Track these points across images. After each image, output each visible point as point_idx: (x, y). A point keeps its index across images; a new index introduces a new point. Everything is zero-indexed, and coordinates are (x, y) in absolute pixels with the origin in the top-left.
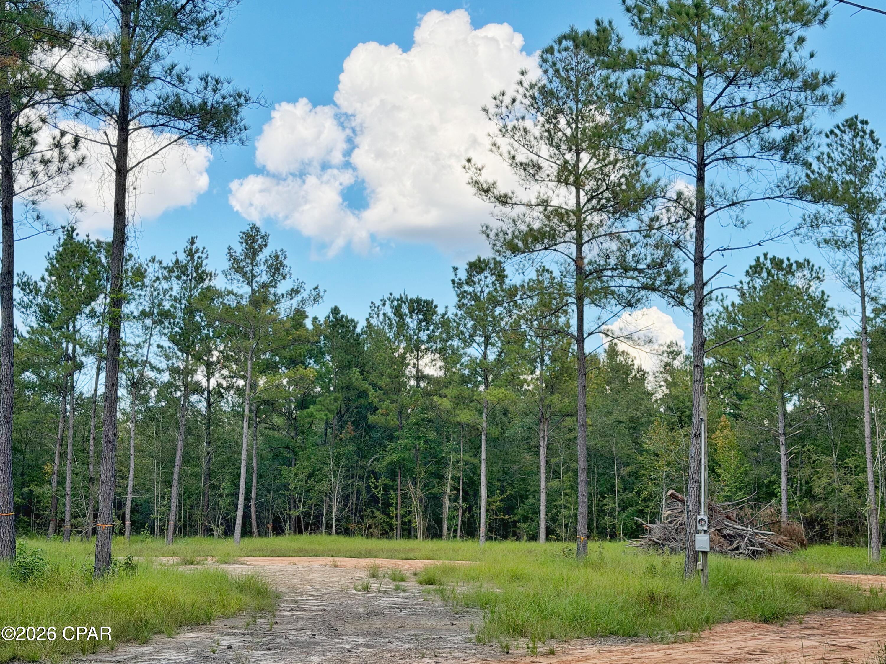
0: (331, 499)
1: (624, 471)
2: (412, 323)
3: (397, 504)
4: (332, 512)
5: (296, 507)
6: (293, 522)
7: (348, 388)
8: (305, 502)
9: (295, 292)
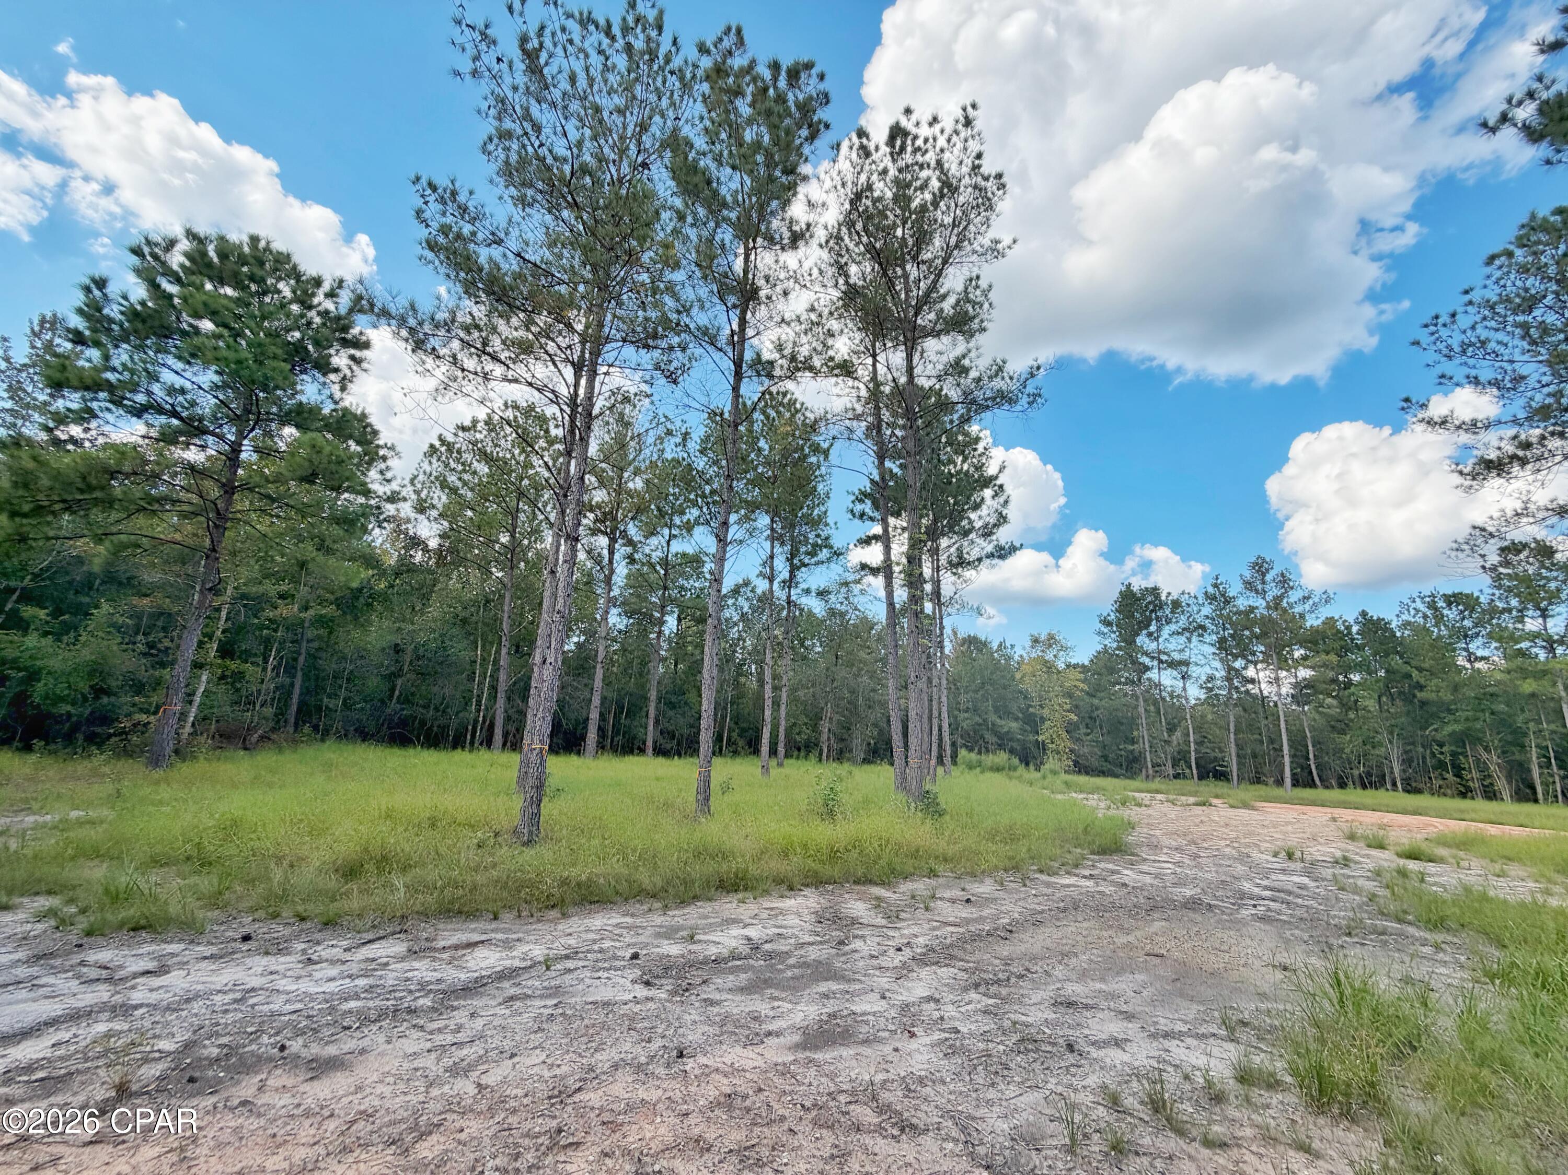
0: (1391, 762)
2: (1451, 613)
3: (1470, 768)
4: (1394, 773)
5: (1357, 768)
6: (1355, 778)
8: (1364, 764)
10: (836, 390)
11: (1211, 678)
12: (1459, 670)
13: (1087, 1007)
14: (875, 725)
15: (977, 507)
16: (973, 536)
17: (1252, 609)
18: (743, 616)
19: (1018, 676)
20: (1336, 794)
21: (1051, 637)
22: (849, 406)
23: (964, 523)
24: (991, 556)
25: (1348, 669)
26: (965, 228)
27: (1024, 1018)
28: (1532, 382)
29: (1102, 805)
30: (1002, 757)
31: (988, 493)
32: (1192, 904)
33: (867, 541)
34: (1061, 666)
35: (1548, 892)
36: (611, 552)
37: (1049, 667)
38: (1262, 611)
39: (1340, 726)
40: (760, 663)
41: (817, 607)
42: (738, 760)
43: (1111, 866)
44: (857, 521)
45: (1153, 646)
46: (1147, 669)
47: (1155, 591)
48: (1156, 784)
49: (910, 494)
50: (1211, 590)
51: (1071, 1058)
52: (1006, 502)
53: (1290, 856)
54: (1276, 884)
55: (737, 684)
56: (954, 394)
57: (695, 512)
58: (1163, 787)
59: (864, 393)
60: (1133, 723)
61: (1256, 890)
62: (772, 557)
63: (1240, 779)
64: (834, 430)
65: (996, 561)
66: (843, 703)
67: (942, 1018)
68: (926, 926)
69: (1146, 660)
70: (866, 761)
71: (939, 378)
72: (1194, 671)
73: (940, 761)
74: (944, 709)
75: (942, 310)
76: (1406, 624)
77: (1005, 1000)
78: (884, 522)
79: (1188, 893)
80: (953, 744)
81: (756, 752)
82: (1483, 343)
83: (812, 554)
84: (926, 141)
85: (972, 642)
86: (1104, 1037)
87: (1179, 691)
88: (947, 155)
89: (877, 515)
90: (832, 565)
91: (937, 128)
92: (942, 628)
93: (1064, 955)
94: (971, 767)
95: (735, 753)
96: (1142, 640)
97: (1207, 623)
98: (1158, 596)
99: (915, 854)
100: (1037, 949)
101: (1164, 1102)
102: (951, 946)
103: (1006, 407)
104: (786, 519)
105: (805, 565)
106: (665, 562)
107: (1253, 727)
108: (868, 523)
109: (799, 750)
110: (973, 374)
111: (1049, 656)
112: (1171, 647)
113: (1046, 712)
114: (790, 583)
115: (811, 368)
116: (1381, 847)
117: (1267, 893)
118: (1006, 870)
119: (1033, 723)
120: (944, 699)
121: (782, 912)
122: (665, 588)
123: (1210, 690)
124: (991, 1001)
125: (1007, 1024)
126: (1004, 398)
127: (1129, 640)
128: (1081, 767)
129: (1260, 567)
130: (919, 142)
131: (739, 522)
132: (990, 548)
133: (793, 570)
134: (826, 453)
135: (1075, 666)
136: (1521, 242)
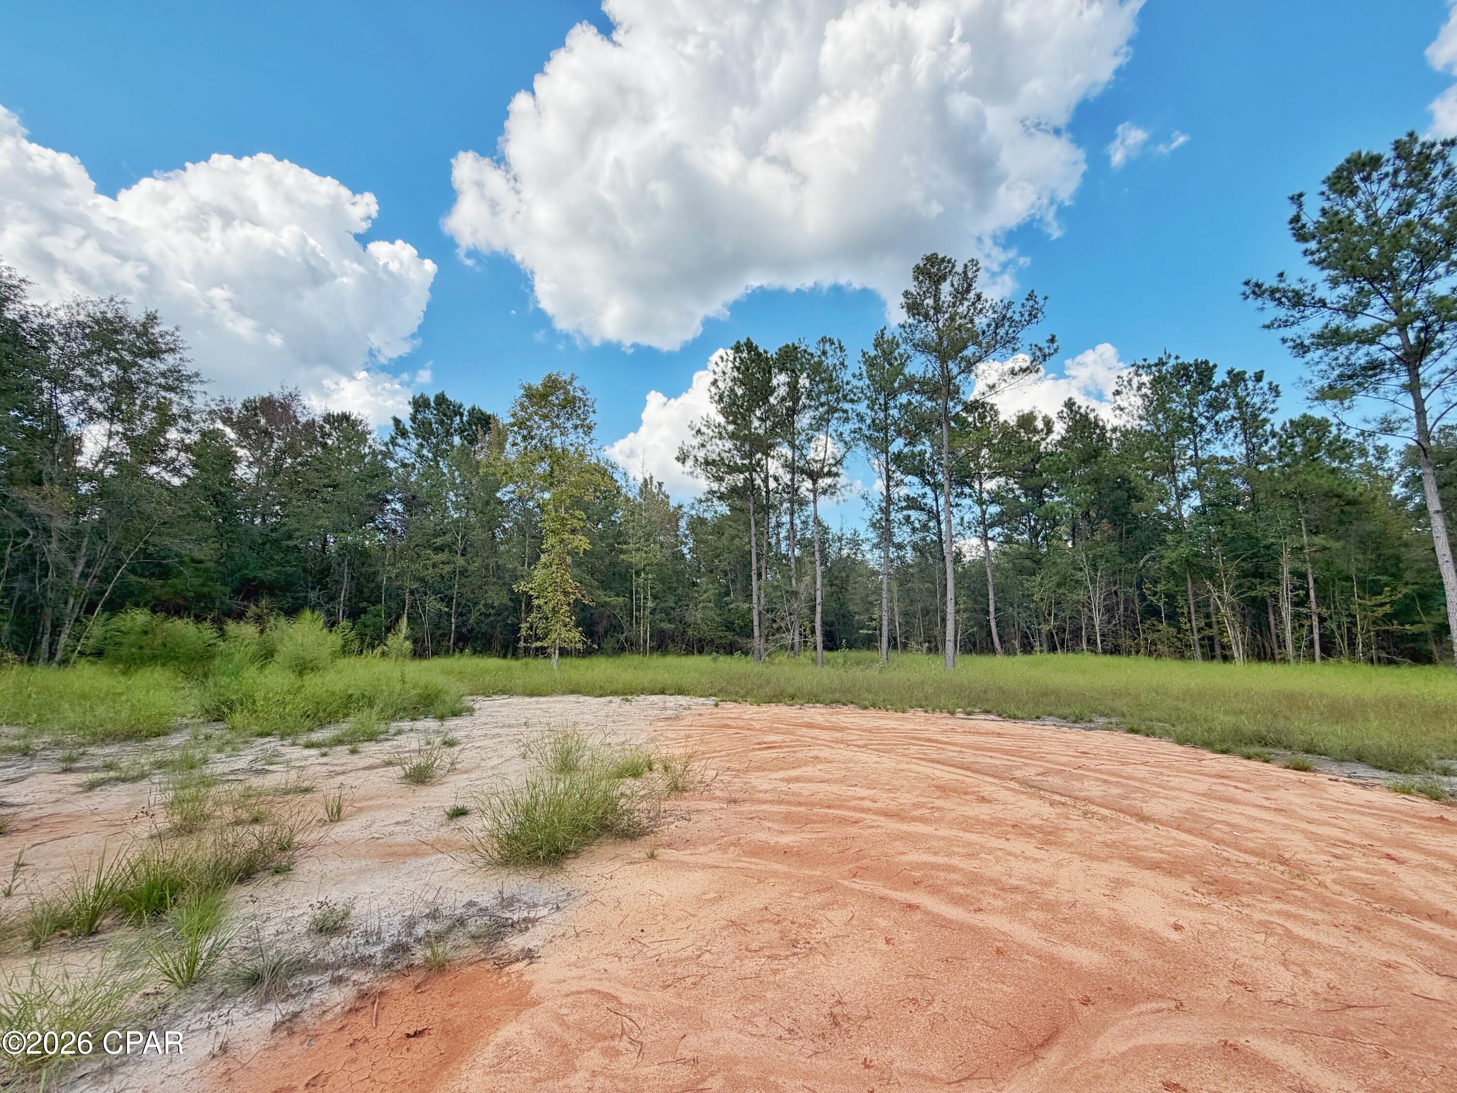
0: (1090, 610)
3: (1189, 613)
4: (1093, 626)
5: (1047, 621)
6: (1044, 637)
7: (1096, 481)
8: (1056, 615)
20: (1018, 661)
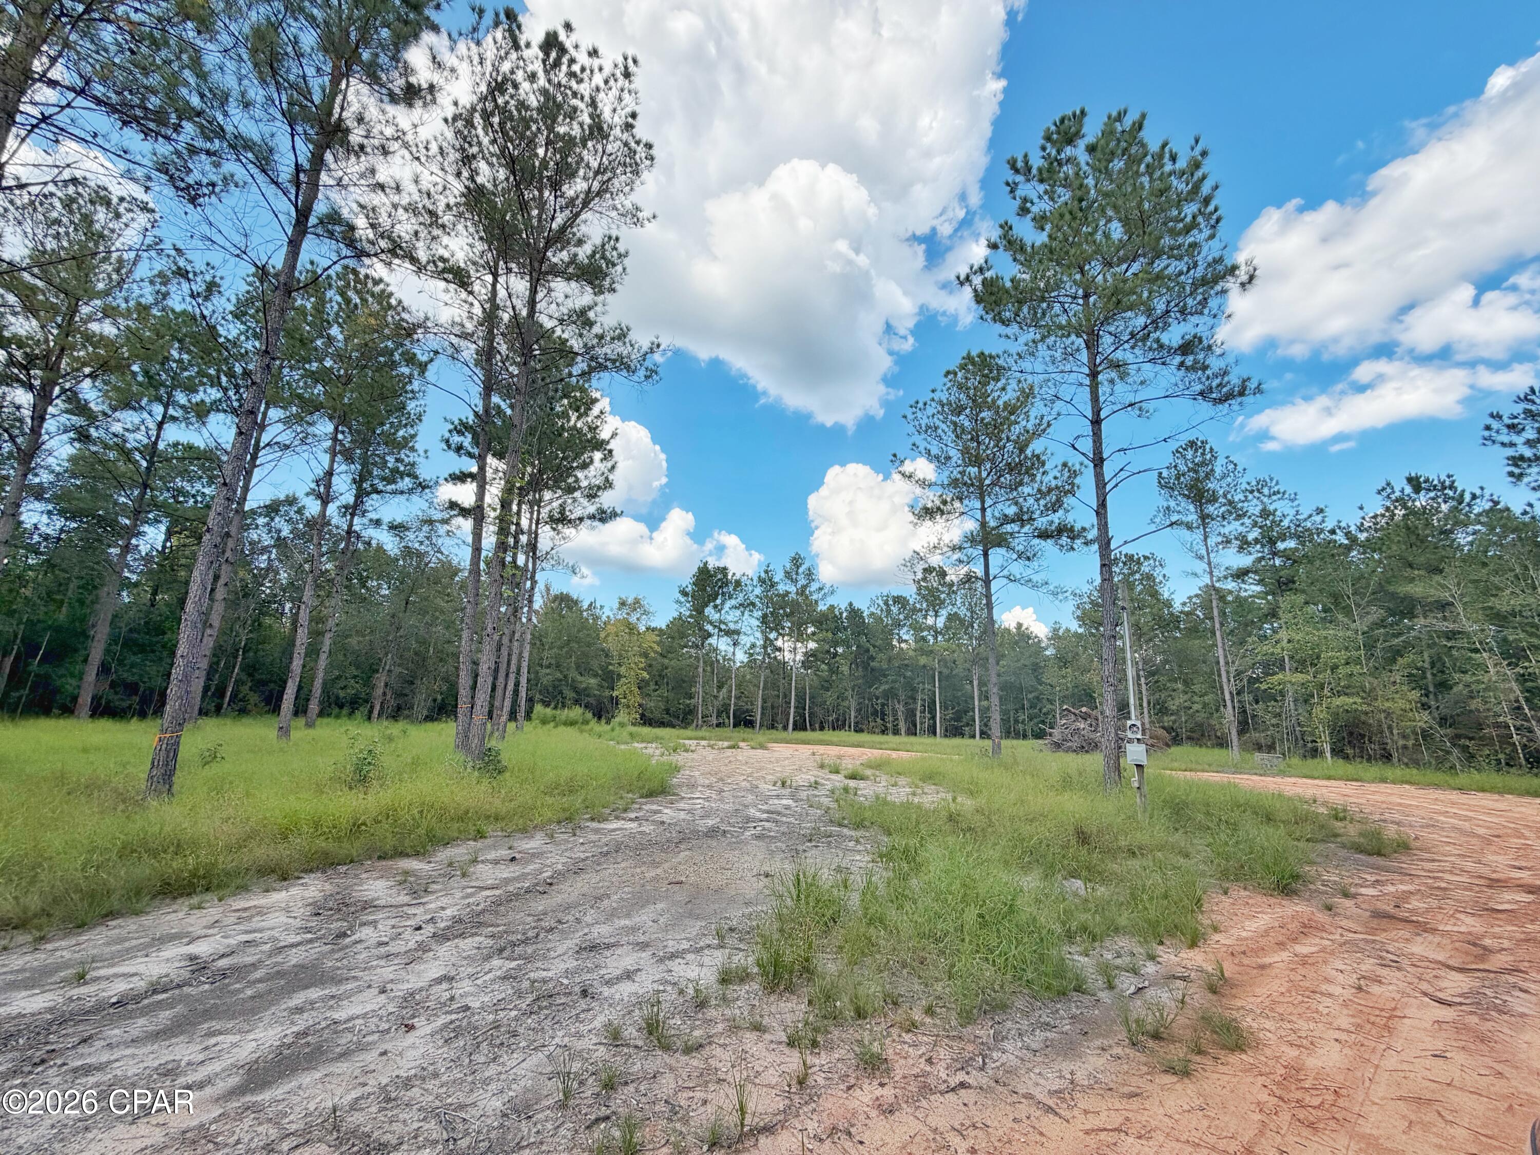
0: (850, 711)
1: (1030, 696)
2: (895, 609)
3: (889, 714)
4: (851, 719)
5: (831, 715)
6: (830, 724)
8: (836, 712)
9: (821, 589)
10: (447, 297)
11: (753, 646)
12: (893, 647)
13: (608, 946)
14: (446, 679)
15: (585, 466)
16: (577, 494)
17: (788, 593)
18: (280, 542)
19: (602, 635)
20: (817, 735)
21: (637, 601)
22: (457, 319)
23: (571, 480)
24: (592, 517)
25: (836, 644)
26: (609, 179)
27: (544, 974)
28: (954, 459)
29: (658, 752)
30: (576, 712)
31: (598, 455)
32: (712, 833)
33: (461, 478)
34: (642, 629)
35: (914, 794)
36: (39, 417)
37: (631, 629)
38: (793, 596)
39: (826, 685)
40: (298, 601)
41: (390, 544)
42: (246, 720)
43: (655, 807)
44: (452, 454)
45: (717, 616)
46: (710, 635)
47: (724, 570)
48: (703, 732)
49: (514, 434)
50: (763, 575)
51: (583, 1004)
52: (613, 467)
53: (783, 784)
54: (772, 808)
55: (257, 625)
56: (576, 344)
57: (215, 394)
58: (707, 734)
59: (477, 310)
60: (693, 682)
61: (758, 814)
62: (330, 473)
63: (761, 726)
64: (433, 342)
65: (596, 523)
66: (407, 654)
67: (452, 998)
68: (459, 895)
69: (709, 628)
70: (429, 718)
71: (561, 321)
72: (743, 639)
73: (513, 716)
74: (525, 665)
75: (576, 255)
76: (872, 614)
77: (528, 959)
78: (481, 460)
79: (710, 822)
80: (530, 700)
81: (275, 709)
82: (936, 428)
83: (390, 481)
84: (583, 69)
85: (565, 601)
86: (619, 972)
87: (730, 655)
88: (602, 95)
89: (476, 451)
90: (415, 498)
91: (596, 62)
92: (534, 583)
93: (599, 898)
94: (544, 722)
95: (243, 712)
96: (709, 611)
97: (757, 601)
98: (726, 575)
99: (462, 817)
100: (573, 898)
101: (657, 1021)
102: (483, 911)
103: (624, 373)
104: (358, 432)
105: (379, 492)
106: (151, 451)
107: (775, 686)
108: (465, 458)
109: (341, 707)
110: (596, 329)
111: (633, 619)
112: (730, 618)
113: (623, 670)
114: (353, 510)
115: (414, 260)
116: (837, 772)
117: (765, 816)
118: (559, 822)
119: (610, 679)
120: (526, 655)
121: (261, 911)
122: (145, 486)
123: (751, 655)
124: (514, 964)
125: (526, 984)
126: (621, 364)
127: (699, 610)
128: (646, 720)
129: (797, 561)
130: (576, 68)
131: (287, 422)
132: (592, 509)
133: (361, 495)
134: (423, 367)
135: (654, 630)
136: (963, 367)
